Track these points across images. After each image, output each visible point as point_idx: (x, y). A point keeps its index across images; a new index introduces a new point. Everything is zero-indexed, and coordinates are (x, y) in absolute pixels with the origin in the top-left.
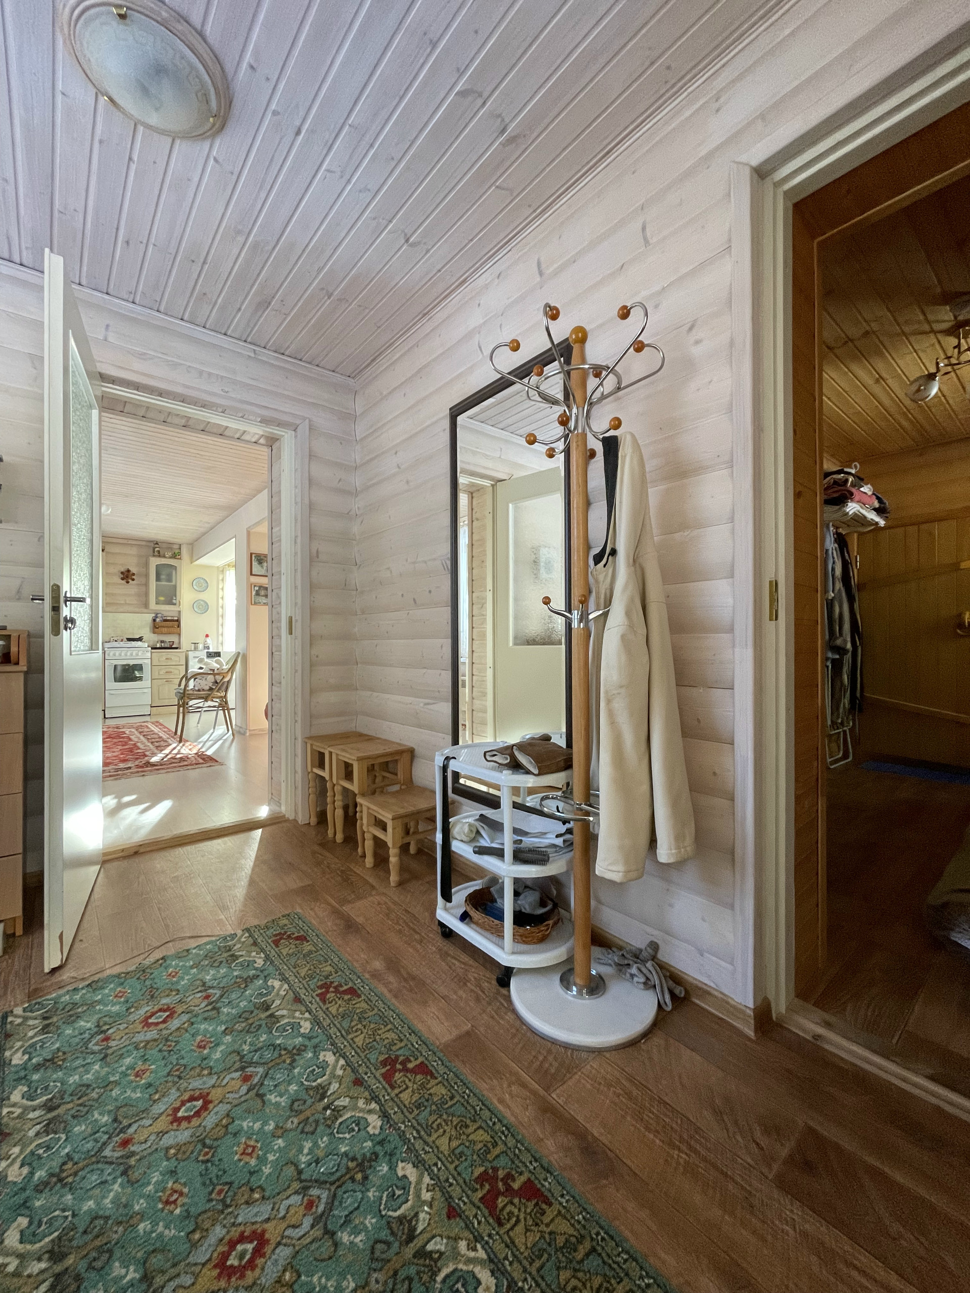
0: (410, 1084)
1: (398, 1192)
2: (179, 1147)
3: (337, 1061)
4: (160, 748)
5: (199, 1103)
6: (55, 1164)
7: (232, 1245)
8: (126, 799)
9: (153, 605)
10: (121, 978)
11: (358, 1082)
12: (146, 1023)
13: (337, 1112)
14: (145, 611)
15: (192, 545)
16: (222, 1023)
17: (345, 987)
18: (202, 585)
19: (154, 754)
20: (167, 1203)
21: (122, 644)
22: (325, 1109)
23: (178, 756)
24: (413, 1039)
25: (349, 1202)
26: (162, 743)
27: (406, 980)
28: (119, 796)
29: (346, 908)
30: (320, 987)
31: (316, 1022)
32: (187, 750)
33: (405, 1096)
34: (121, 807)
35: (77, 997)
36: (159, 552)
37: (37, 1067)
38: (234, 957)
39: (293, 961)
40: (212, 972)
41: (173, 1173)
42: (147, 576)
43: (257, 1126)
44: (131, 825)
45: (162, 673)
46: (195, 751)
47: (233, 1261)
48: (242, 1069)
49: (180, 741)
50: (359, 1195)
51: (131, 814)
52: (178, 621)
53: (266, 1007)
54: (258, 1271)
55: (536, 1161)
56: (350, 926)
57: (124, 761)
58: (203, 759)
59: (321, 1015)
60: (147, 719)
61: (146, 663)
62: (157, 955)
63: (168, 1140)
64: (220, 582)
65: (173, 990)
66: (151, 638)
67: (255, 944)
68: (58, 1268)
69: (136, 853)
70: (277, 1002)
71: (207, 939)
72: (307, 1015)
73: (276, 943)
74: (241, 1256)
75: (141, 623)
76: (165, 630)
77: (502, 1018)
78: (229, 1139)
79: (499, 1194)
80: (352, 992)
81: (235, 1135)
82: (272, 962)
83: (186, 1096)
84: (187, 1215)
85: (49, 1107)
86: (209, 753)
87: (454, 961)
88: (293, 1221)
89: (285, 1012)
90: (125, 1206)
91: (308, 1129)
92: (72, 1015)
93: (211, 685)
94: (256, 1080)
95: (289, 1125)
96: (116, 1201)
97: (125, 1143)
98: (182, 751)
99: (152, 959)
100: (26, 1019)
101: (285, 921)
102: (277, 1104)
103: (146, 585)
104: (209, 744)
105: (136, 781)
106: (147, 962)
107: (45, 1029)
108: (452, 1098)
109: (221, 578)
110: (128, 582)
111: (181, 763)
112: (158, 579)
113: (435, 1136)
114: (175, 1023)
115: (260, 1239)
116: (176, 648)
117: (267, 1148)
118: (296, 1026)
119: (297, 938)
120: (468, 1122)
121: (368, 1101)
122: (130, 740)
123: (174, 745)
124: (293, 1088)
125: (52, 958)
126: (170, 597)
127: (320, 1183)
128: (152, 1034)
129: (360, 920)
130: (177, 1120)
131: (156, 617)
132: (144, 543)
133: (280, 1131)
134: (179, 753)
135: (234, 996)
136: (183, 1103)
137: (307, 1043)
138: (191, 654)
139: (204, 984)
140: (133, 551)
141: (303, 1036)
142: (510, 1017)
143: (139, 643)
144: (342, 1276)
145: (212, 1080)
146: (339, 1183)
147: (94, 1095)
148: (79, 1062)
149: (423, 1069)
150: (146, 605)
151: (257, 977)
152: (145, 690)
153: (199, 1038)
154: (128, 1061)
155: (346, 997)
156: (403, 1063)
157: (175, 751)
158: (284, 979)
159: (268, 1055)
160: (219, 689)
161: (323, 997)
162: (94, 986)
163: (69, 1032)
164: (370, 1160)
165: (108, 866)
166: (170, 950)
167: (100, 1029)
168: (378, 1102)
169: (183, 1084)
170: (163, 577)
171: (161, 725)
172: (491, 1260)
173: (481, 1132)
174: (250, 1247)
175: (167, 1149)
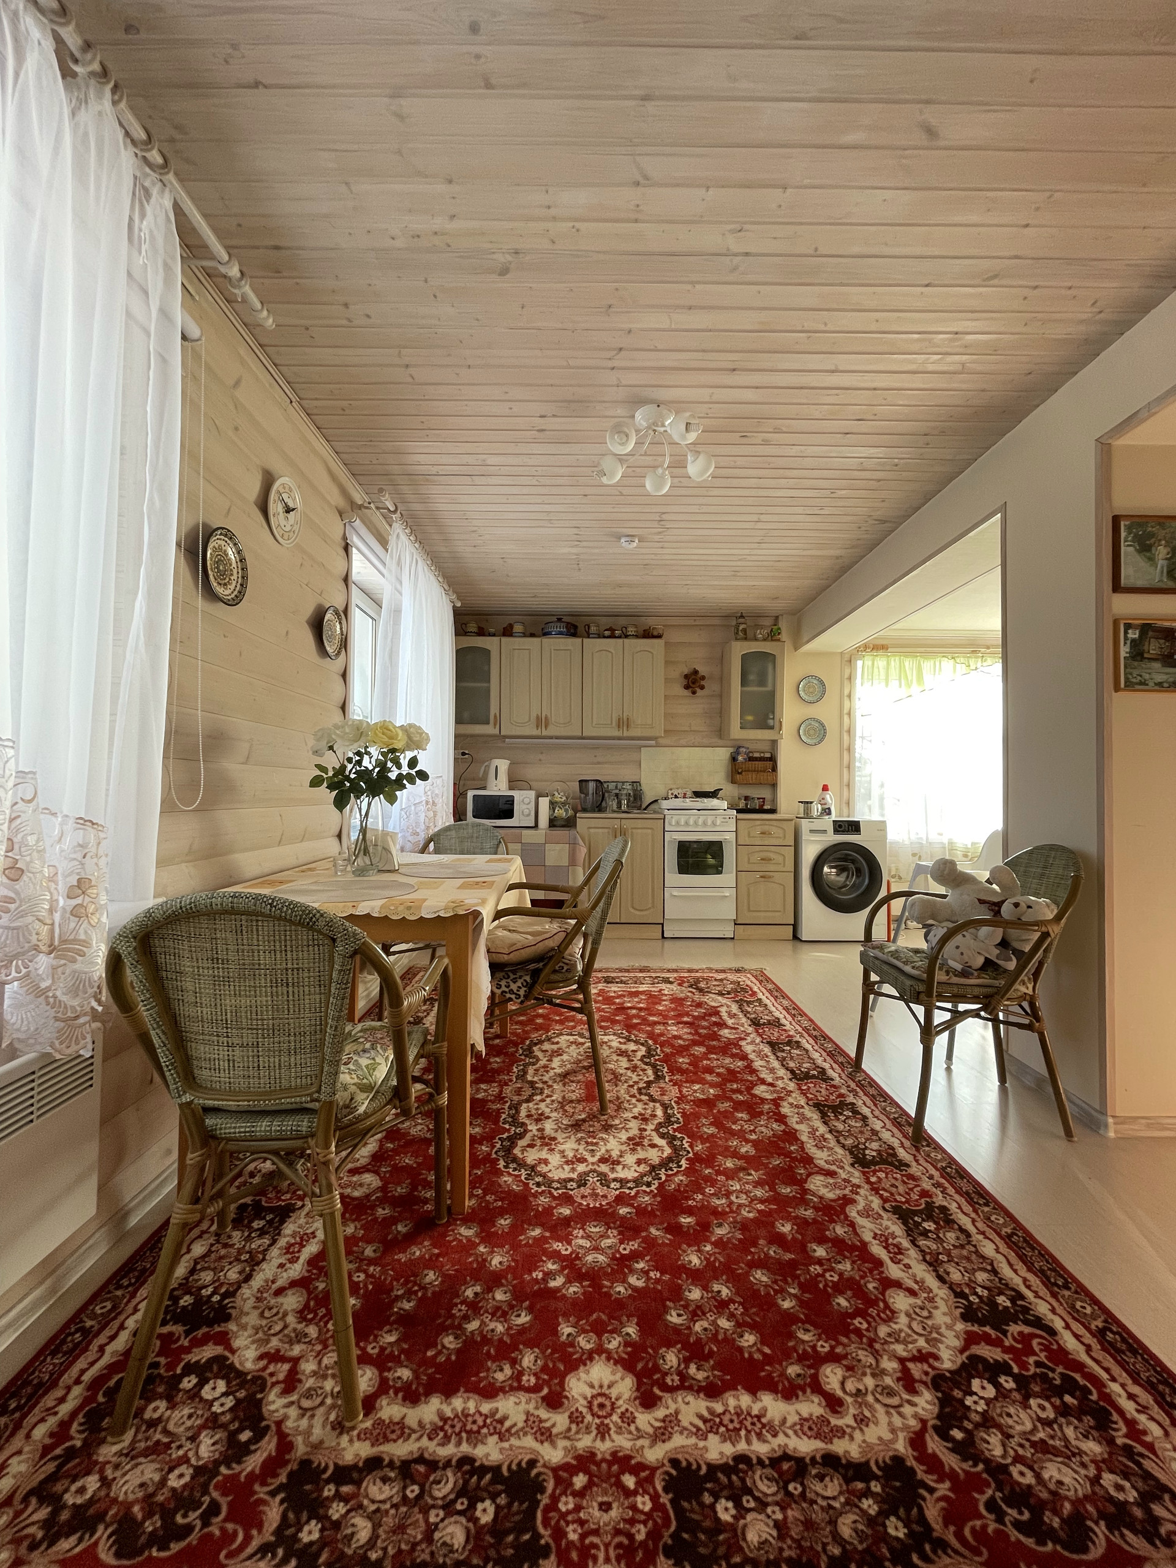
9: (736, 732)
14: (720, 742)
15: (798, 613)
18: (814, 689)
21: (688, 803)
36: (744, 630)
42: (726, 678)
45: (755, 859)
52: (773, 760)
61: (728, 838)
64: (846, 682)
66: (731, 791)
75: (713, 764)
76: (751, 777)
103: (725, 695)
109: (846, 676)
110: (694, 693)
112: (744, 682)
116: (773, 812)
126: (765, 714)
131: (737, 753)
132: (719, 616)
138: (805, 824)
140: (703, 635)
143: (714, 802)
150: (720, 732)
152: (727, 892)
170: (752, 677)
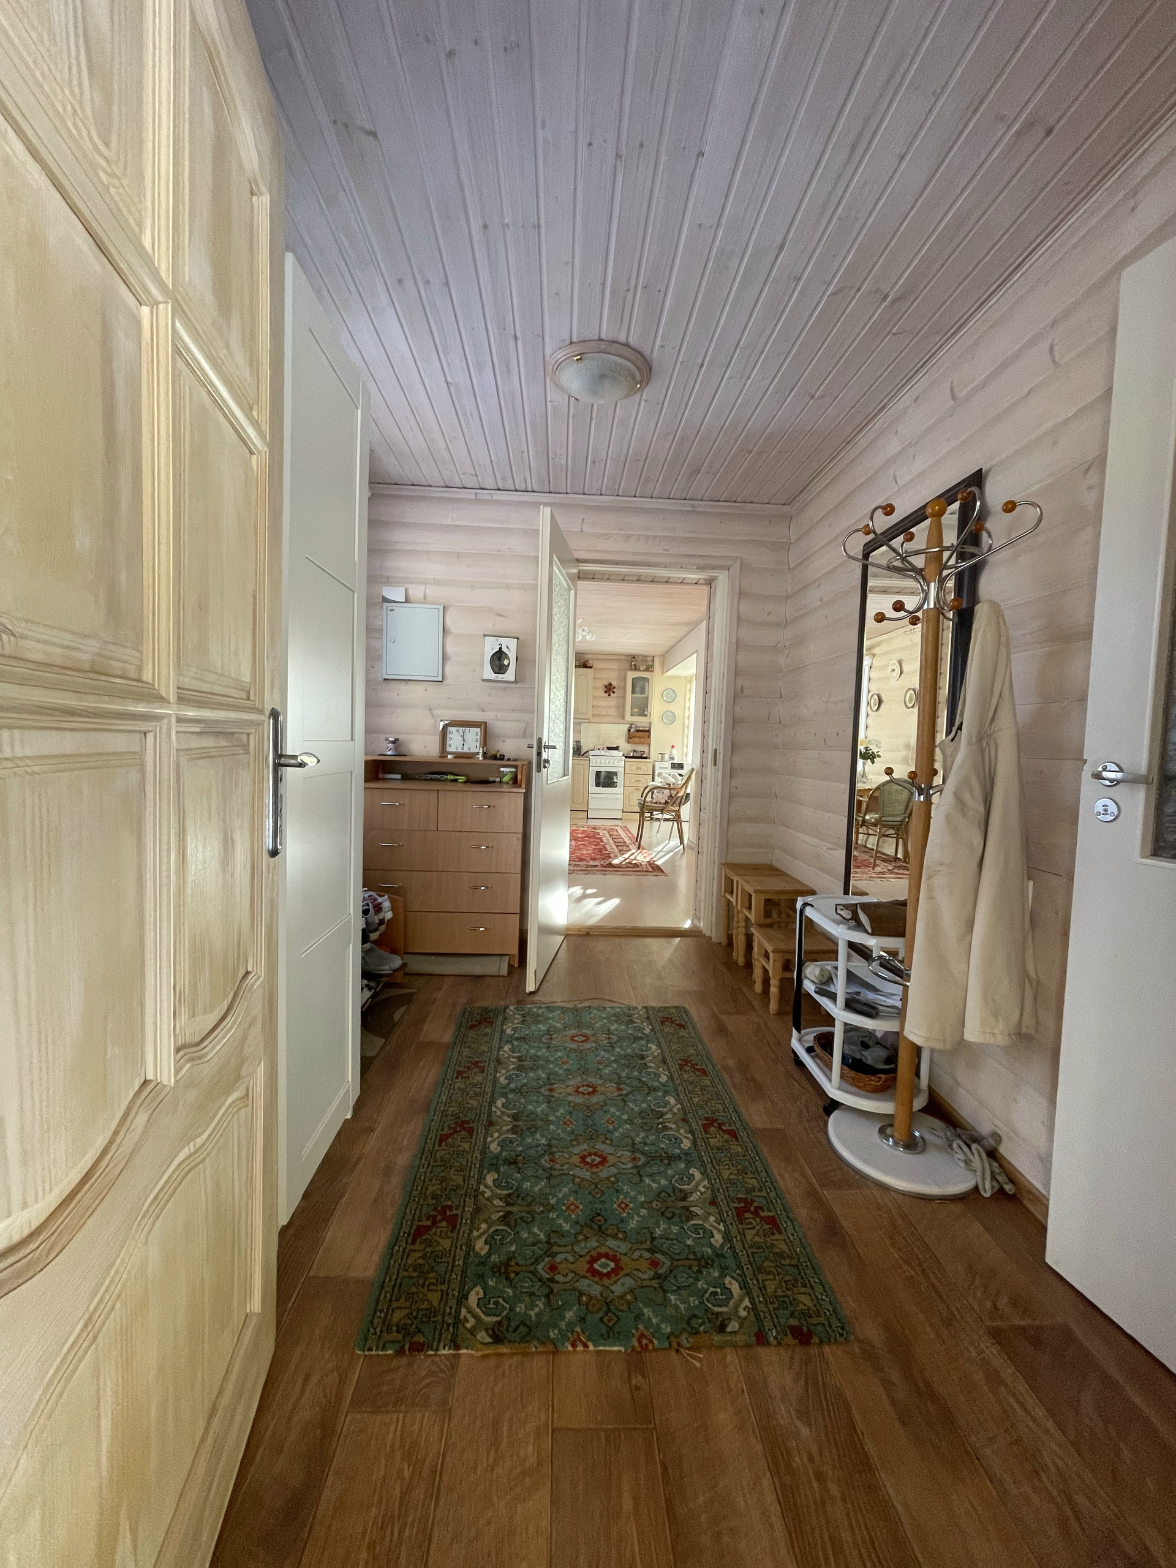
0: (718, 1136)
1: (685, 1179)
2: (576, 1104)
3: (676, 1105)
4: (622, 852)
5: (591, 1089)
6: (519, 1084)
7: (590, 1154)
8: (589, 891)
9: (629, 718)
10: (564, 1010)
11: (685, 1120)
12: (572, 1038)
13: (665, 1128)
14: (622, 721)
15: (664, 656)
16: (613, 1056)
17: (699, 1067)
18: (671, 696)
19: (616, 857)
20: (565, 1123)
21: (603, 753)
22: (659, 1124)
23: (634, 862)
24: (734, 1115)
25: (655, 1169)
26: (625, 848)
27: (747, 1080)
28: (585, 888)
29: (724, 1017)
30: (682, 1060)
31: (671, 1078)
32: (642, 858)
33: (713, 1141)
34: (585, 896)
35: (540, 1011)
36: (635, 665)
37: (517, 1039)
38: (632, 1022)
39: (669, 1037)
40: (616, 1025)
41: (570, 1113)
42: (625, 688)
43: (618, 1113)
44: (587, 912)
45: (632, 781)
46: (648, 859)
47: (588, 1160)
48: (618, 1084)
49: (639, 848)
50: (662, 1169)
51: (591, 902)
52: (649, 731)
53: (643, 1058)
54: (598, 1170)
55: (785, 1211)
56: (722, 1031)
57: (594, 859)
58: (653, 868)
59: (676, 1076)
60: (619, 823)
61: (620, 770)
62: (586, 1004)
63: (570, 1098)
64: (688, 693)
65: (590, 1026)
66: (626, 747)
67: (648, 1018)
68: (515, 1123)
69: (588, 934)
70: (650, 1058)
71: (618, 1005)
72: (667, 1073)
73: (662, 1023)
74: (593, 1160)
75: (617, 733)
76: (637, 740)
77: (813, 1134)
78: (601, 1112)
79: (749, 1211)
80: (704, 1072)
81: (605, 1112)
82: (655, 1033)
83: (585, 1083)
84: (572, 1132)
85: (520, 1059)
86: (659, 863)
87: (795, 1083)
88: (624, 1161)
89: (653, 1065)
90: (546, 1115)
91: (645, 1127)
92: (537, 1019)
93: (666, 798)
94: (624, 1092)
95: (636, 1121)
96: (542, 1111)
97: (551, 1090)
98: (638, 858)
99: (583, 1005)
100: (514, 1013)
101: (674, 1011)
102: (632, 1109)
103: (624, 697)
104: (662, 854)
105: (598, 877)
106: (580, 1006)
107: (523, 1022)
108: (744, 1156)
109: (688, 688)
110: (610, 695)
111: (633, 868)
112: (633, 692)
113: (722, 1167)
114: (587, 1045)
115: (604, 1160)
116: (646, 758)
117: (620, 1126)
118: (656, 1075)
119: (678, 1025)
120: (749, 1172)
121: (686, 1131)
122: (602, 841)
123: (633, 851)
124: (644, 1105)
125: (530, 986)
126: (642, 709)
127: (643, 1153)
128: (574, 1046)
129: (731, 1029)
130: (578, 1092)
131: (631, 727)
132: (623, 658)
133: (630, 1121)
134: (634, 859)
135: (625, 1044)
136: (583, 1086)
137: (661, 1087)
138: (657, 765)
139: (609, 1030)
140: (614, 666)
141: (660, 1082)
142: (820, 1135)
143: (615, 752)
144: (640, 1193)
145: (600, 1082)
146: (654, 1158)
147: (541, 1063)
148: (536, 1044)
149: (733, 1134)
150: (623, 717)
151: (641, 1038)
152: (619, 796)
153: (599, 1058)
154: (559, 1054)
155: (697, 1073)
156: (720, 1125)
157: (632, 857)
158: (659, 1046)
159: (635, 1083)
160: (674, 803)
161: (681, 1067)
162: (550, 1009)
163: (534, 1028)
164: (676, 1158)
165: (569, 938)
166: (595, 1003)
167: (548, 1032)
168: (694, 1136)
169: (585, 1077)
170: (637, 690)
171: (628, 830)
172: (725, 1233)
173: (755, 1180)
174: (598, 1159)
175: (570, 1102)
